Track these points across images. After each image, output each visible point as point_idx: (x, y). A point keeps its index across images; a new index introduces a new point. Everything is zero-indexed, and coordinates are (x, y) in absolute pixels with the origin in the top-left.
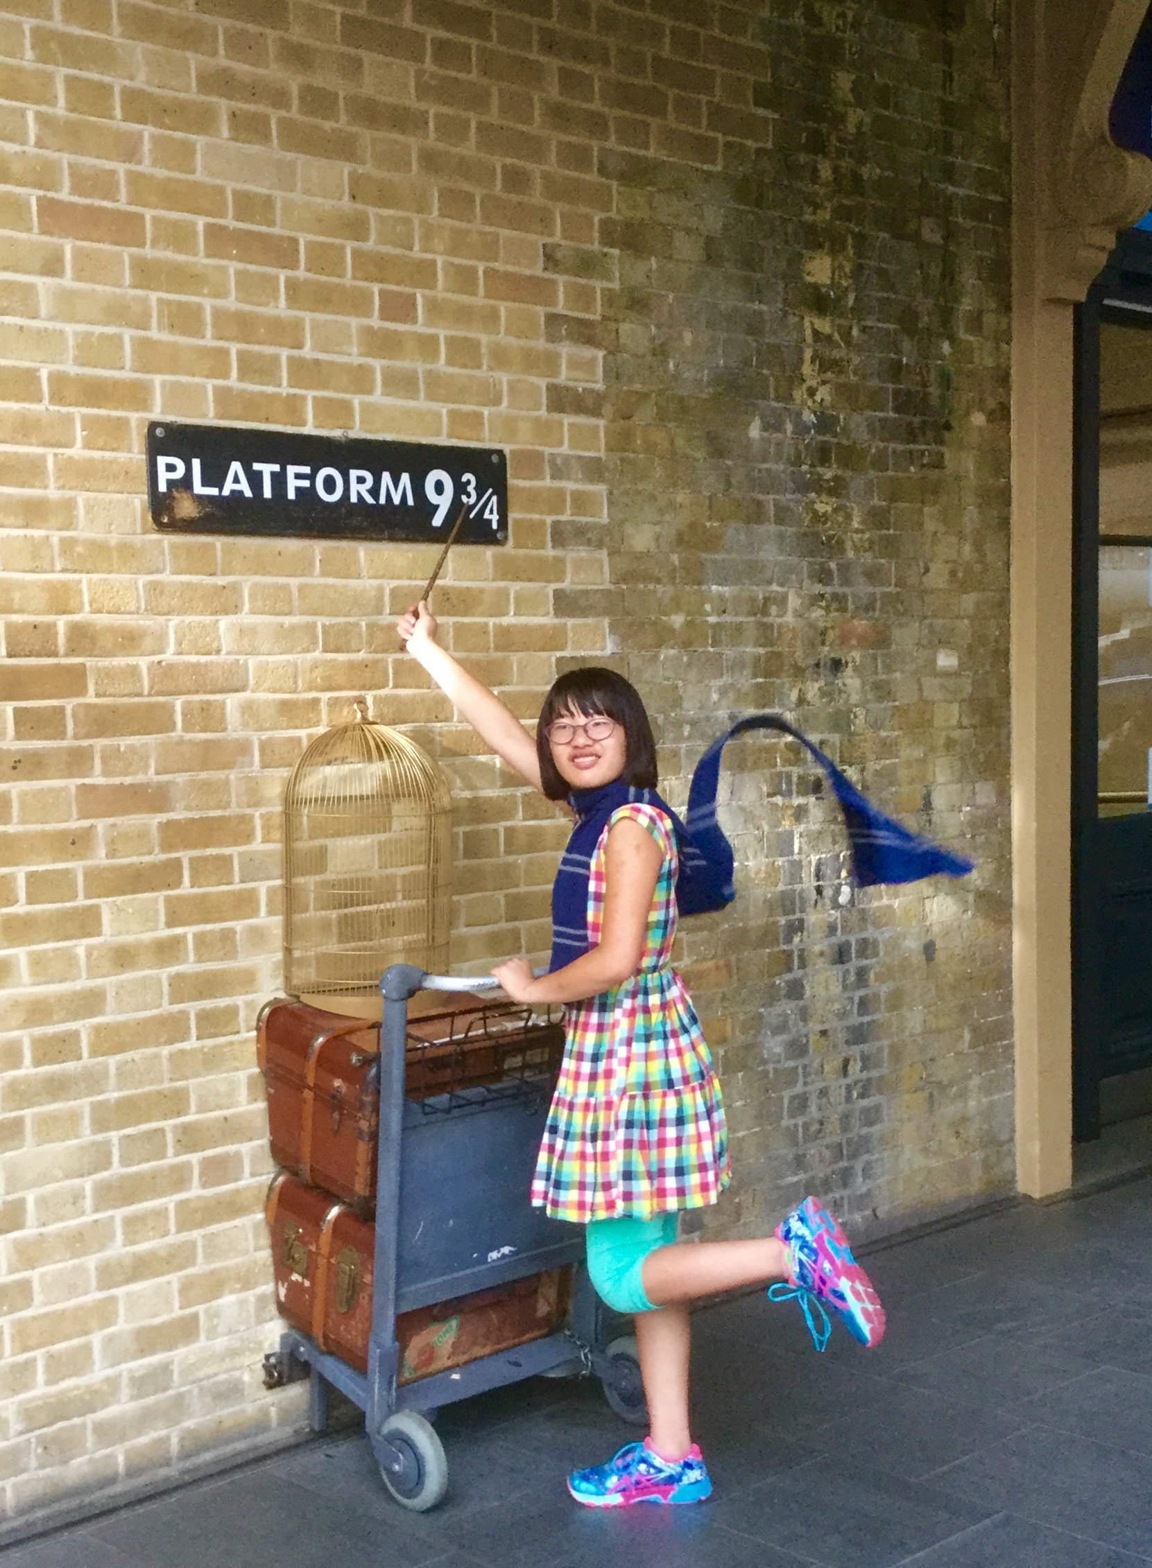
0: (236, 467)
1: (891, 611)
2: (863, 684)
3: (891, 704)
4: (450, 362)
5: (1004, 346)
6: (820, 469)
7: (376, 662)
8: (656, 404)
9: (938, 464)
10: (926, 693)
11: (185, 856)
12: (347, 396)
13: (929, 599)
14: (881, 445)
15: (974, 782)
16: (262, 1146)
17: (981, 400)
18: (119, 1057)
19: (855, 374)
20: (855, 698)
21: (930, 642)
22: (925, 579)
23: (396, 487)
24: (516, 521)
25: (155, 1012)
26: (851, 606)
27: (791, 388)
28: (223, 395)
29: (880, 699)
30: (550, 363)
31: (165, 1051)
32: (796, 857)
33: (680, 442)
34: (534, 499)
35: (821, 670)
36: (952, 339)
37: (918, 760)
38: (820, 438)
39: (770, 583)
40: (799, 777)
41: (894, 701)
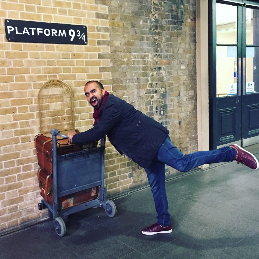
0: (25, 28)
1: (171, 58)
2: (166, 72)
3: (171, 76)
4: (74, 8)
5: (194, 6)
6: (156, 30)
7: (59, 68)
8: (120, 17)
9: (181, 29)
10: (179, 74)
11: (17, 107)
12: (51, 15)
13: (179, 55)
14: (169, 25)
15: (189, 91)
16: (37, 163)
17: (190, 17)
18: (3, 147)
19: (163, 11)
20: (164, 75)
21: (180, 64)
22: (178, 52)
23: (62, 33)
24: (90, 40)
25: (11, 138)
26: (163, 57)
27: (149, 14)
28: (22, 14)
29: (169, 75)
30: (96, 8)
31: (14, 145)
32: (152, 106)
33: (125, 24)
34: (93, 36)
35: (157, 69)
36: (183, 4)
37: (177, 87)
38: (156, 24)
39: (145, 52)
40: (152, 90)
41: (172, 75)
